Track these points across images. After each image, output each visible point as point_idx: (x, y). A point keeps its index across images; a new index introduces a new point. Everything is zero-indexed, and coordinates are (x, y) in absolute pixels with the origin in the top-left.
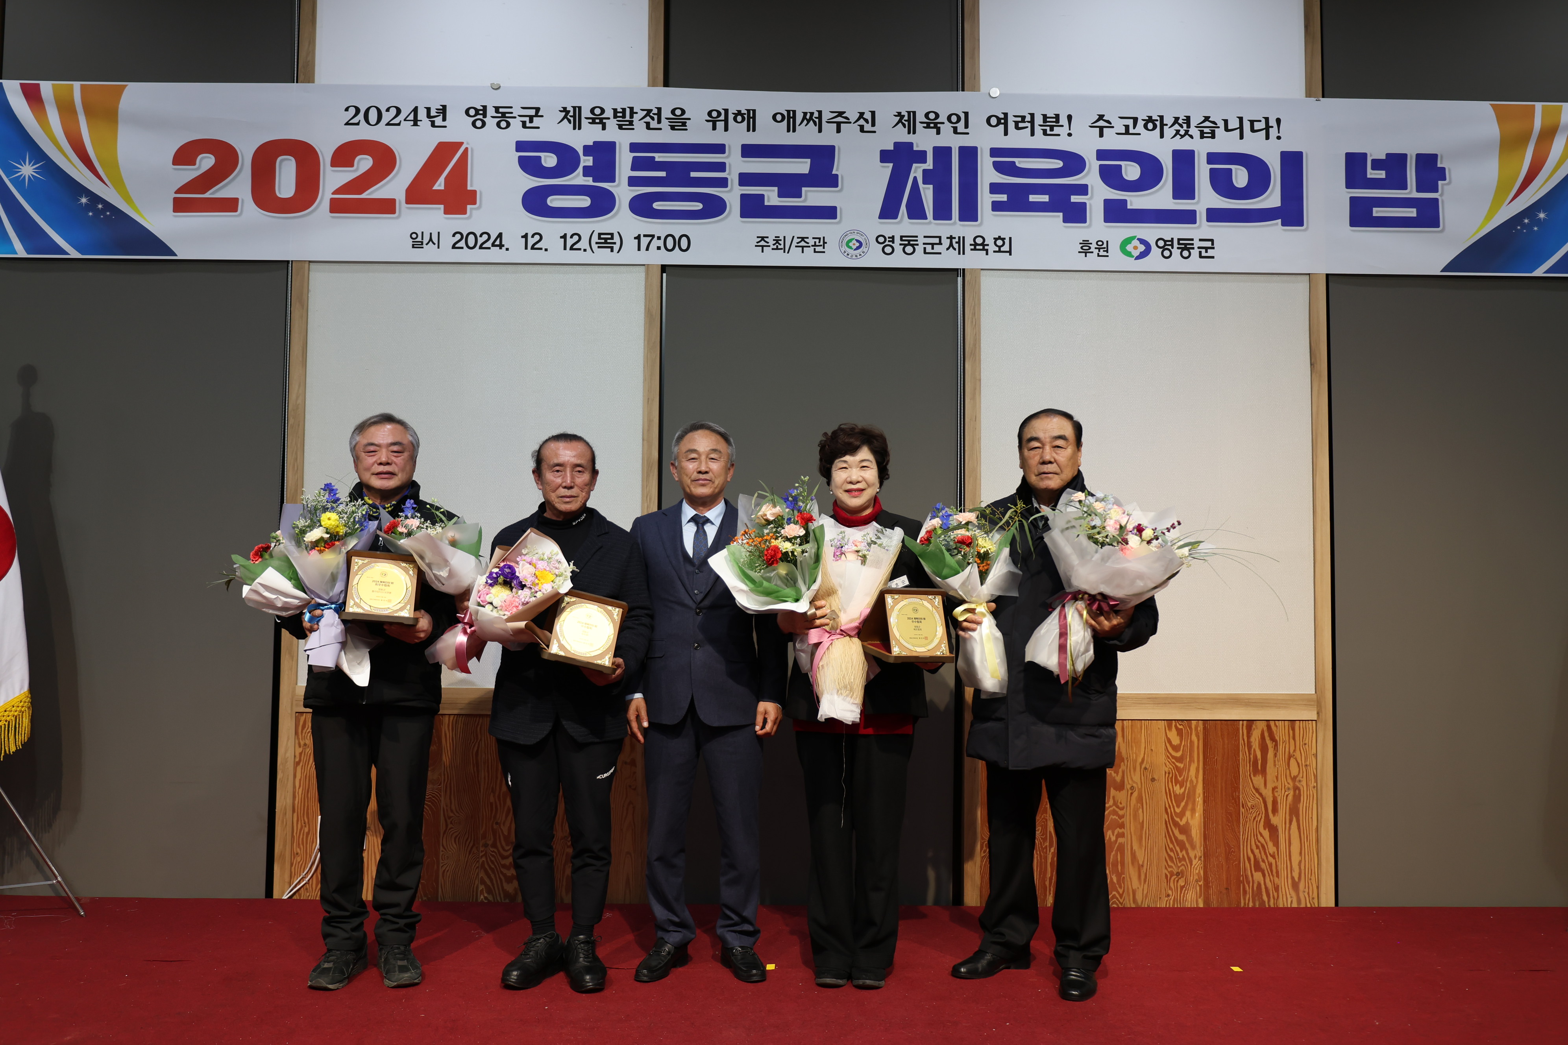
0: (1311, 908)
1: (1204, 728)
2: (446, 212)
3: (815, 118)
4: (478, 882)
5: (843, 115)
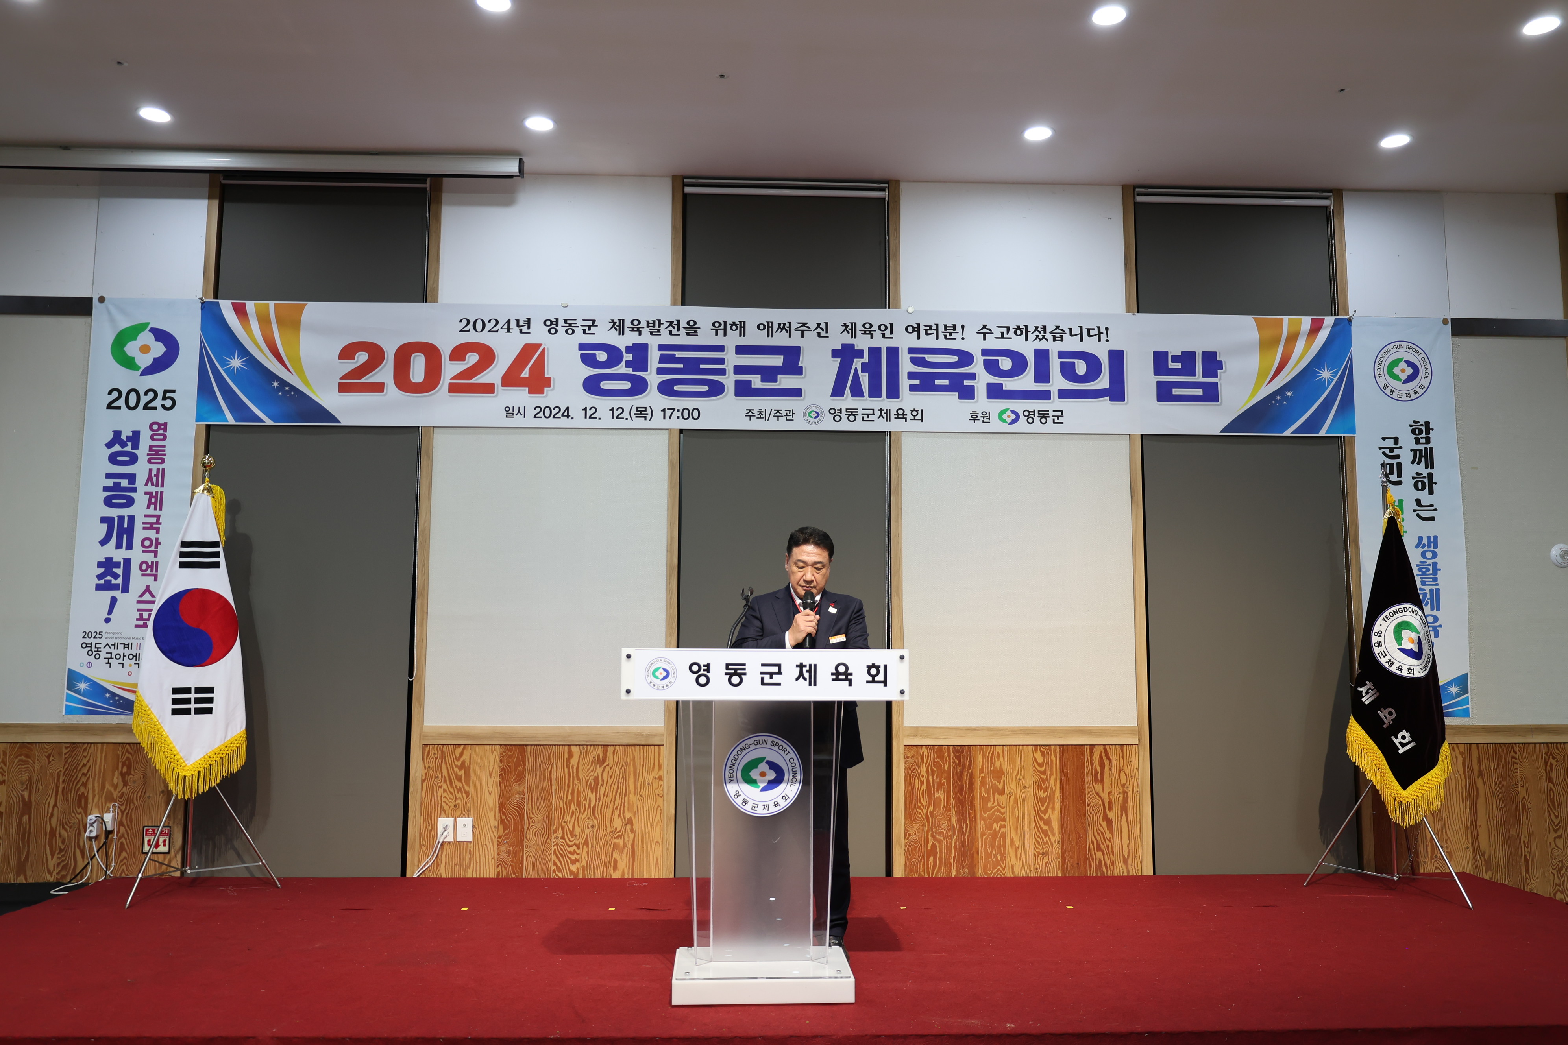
0: (1137, 876)
1: (1060, 750)
2: (530, 393)
3: (787, 327)
4: (551, 864)
5: (806, 325)
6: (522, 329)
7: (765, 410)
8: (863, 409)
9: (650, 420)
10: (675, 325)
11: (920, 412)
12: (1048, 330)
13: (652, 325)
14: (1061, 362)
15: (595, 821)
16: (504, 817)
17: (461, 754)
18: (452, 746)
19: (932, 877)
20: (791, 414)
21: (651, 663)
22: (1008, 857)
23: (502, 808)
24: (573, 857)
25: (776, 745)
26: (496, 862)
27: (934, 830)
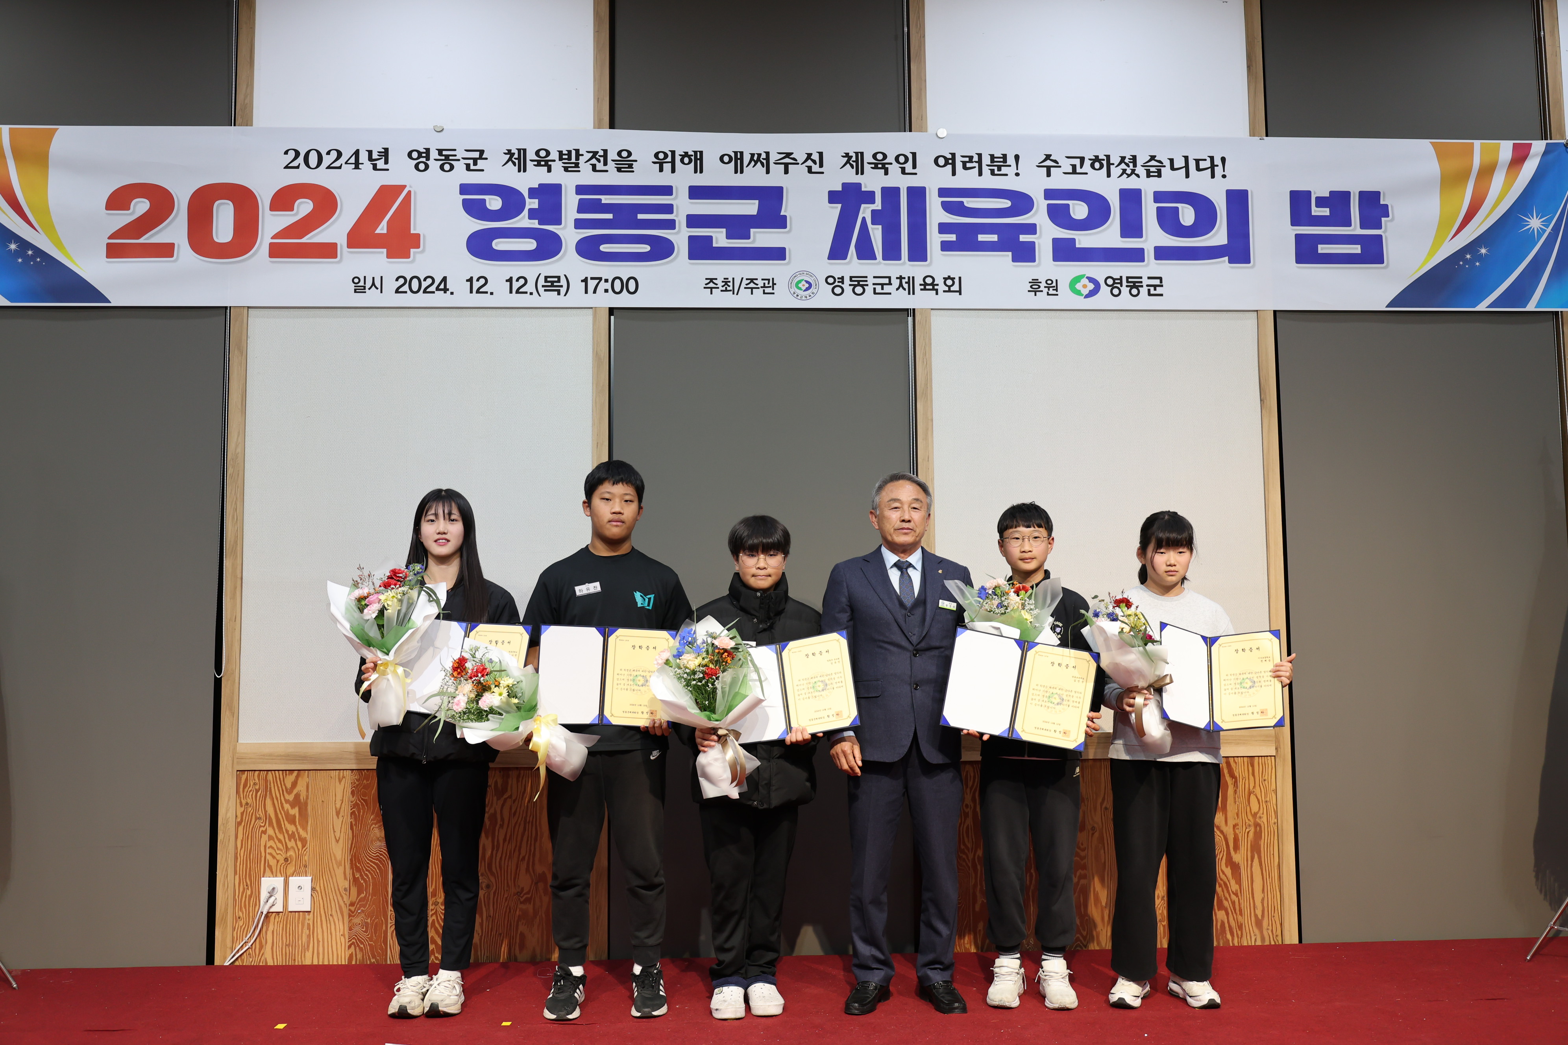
0: (1275, 945)
2: (389, 256)
3: (763, 159)
5: (790, 157)
6: (376, 164)
7: (733, 279)
8: (874, 277)
9: (565, 295)
10: (599, 156)
11: (957, 281)
12: (1140, 161)
13: (566, 157)
14: (1158, 208)
15: (493, 879)
16: (357, 875)
17: (294, 784)
18: (281, 772)
23: (355, 861)
26: (347, 940)
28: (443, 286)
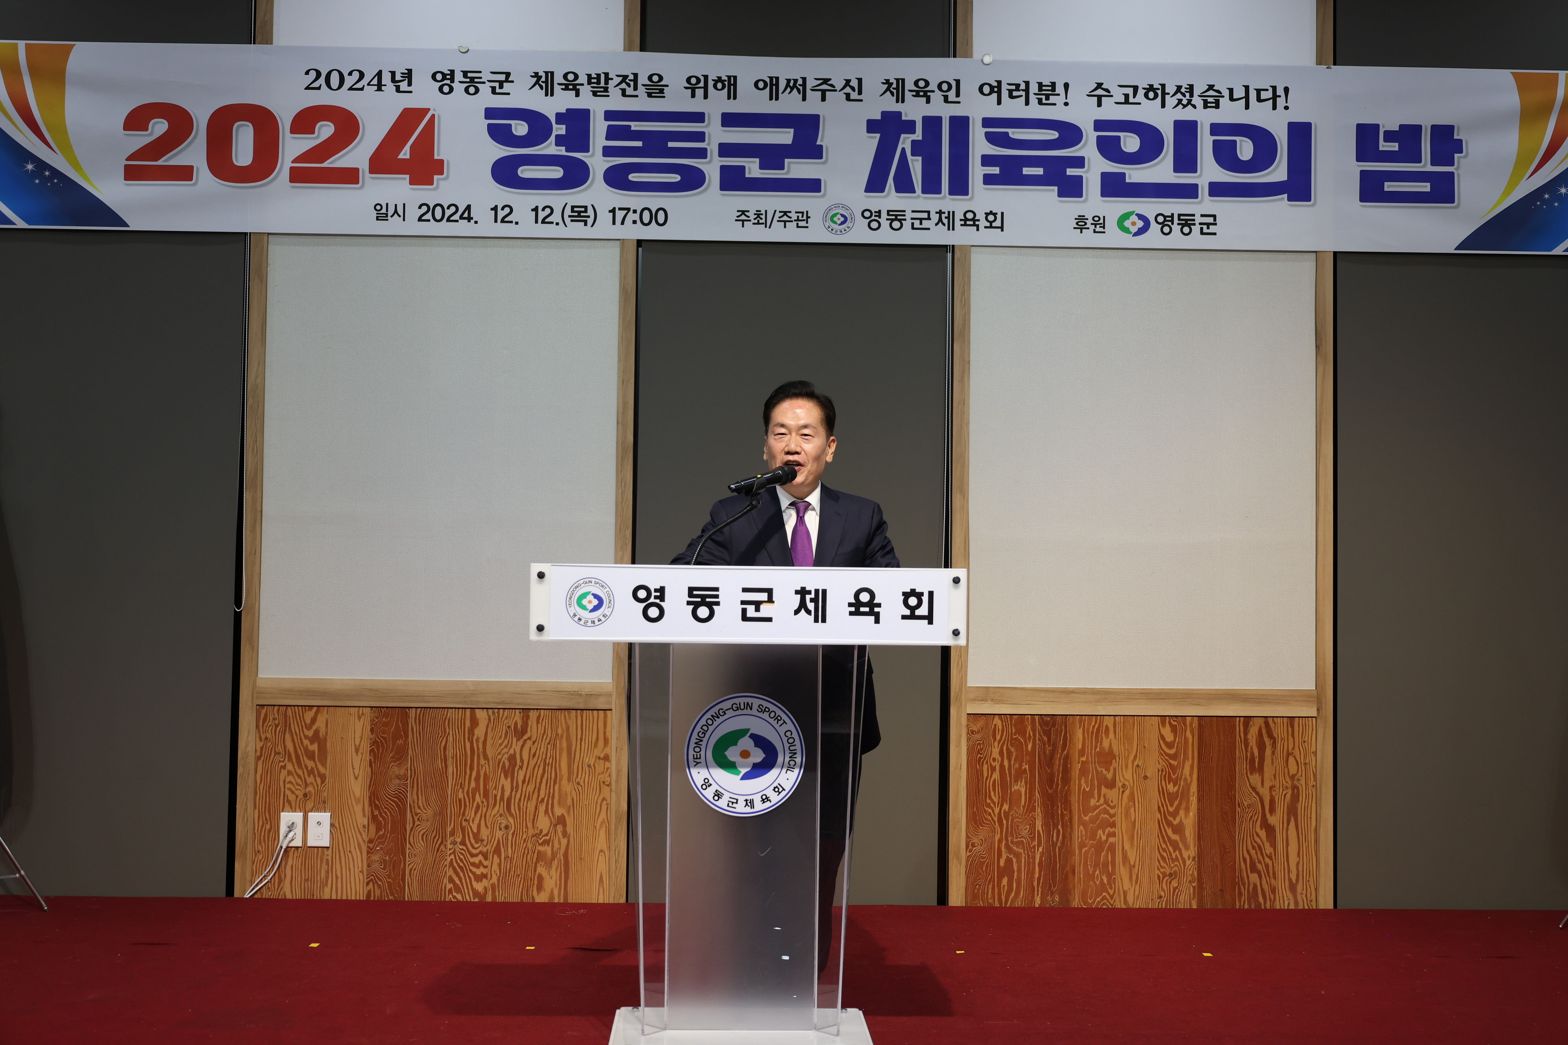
0: (1308, 909)
1: (1199, 724)
2: (412, 182)
3: (800, 85)
4: (446, 881)
5: (828, 83)
6: (399, 86)
7: (766, 211)
8: (913, 211)
9: (592, 226)
10: (629, 80)
11: (999, 217)
12: (1197, 91)
13: (595, 81)
14: (1214, 141)
15: (511, 820)
16: (376, 813)
17: (314, 720)
18: (300, 708)
19: (1006, 907)
20: (803, 218)
21: (575, 585)
22: (1118, 880)
23: (374, 798)
24: (478, 872)
25: (765, 711)
26: (365, 877)
27: (1010, 839)
28: (467, 215)
